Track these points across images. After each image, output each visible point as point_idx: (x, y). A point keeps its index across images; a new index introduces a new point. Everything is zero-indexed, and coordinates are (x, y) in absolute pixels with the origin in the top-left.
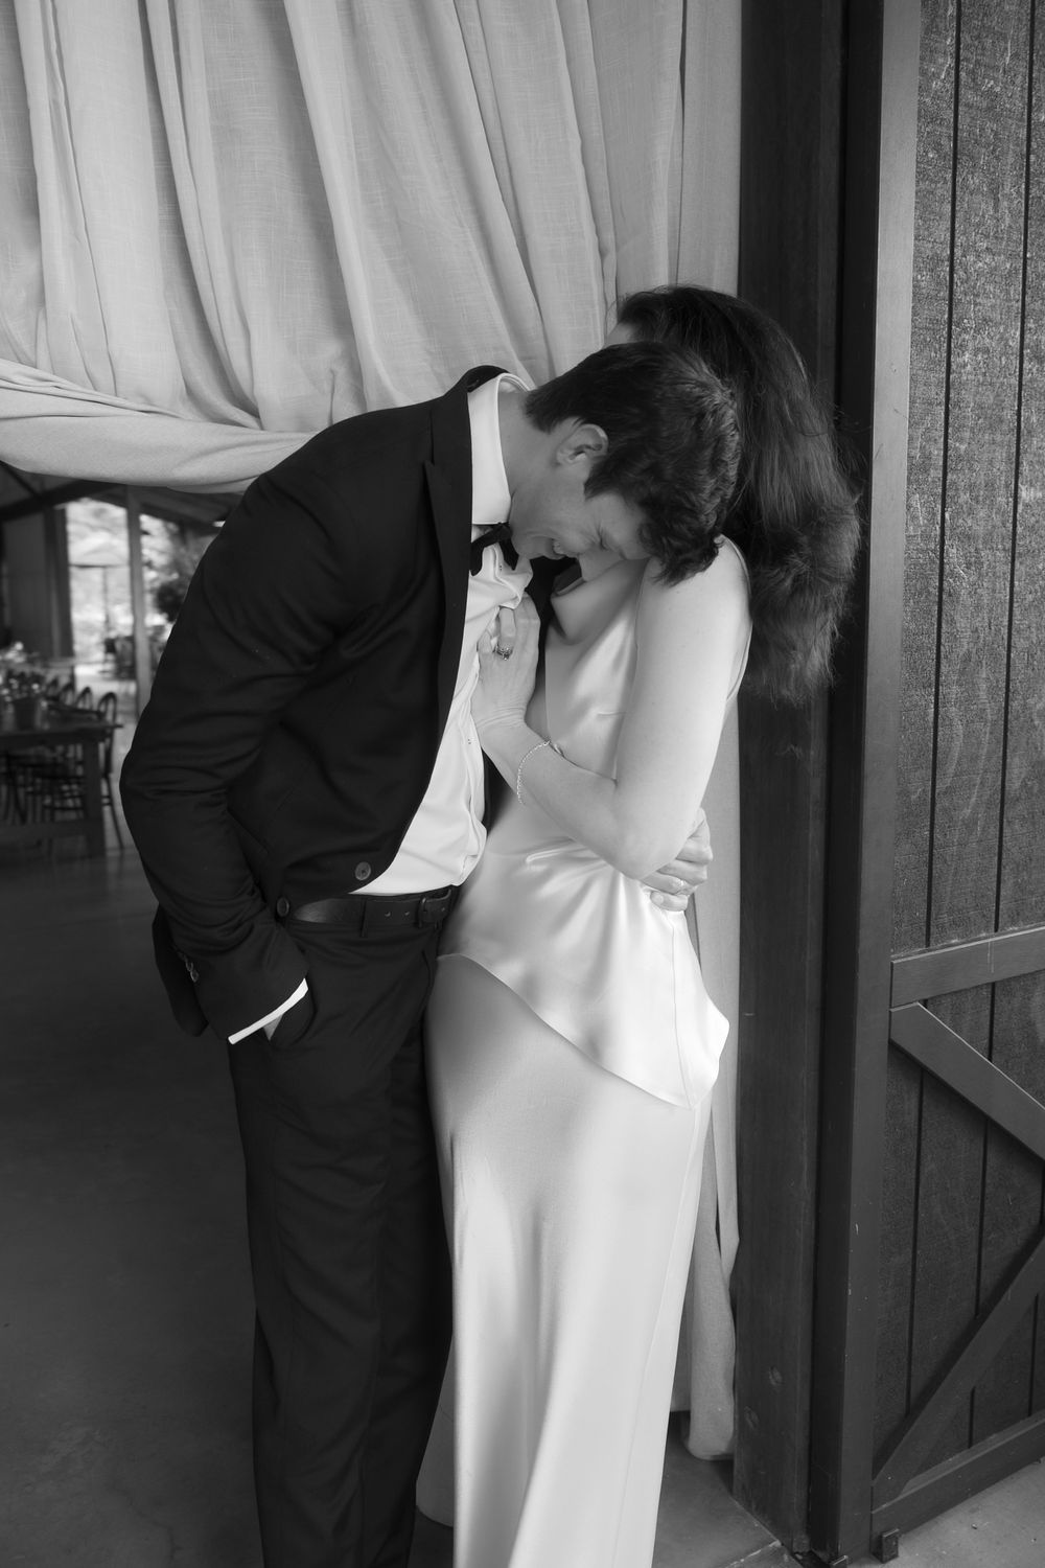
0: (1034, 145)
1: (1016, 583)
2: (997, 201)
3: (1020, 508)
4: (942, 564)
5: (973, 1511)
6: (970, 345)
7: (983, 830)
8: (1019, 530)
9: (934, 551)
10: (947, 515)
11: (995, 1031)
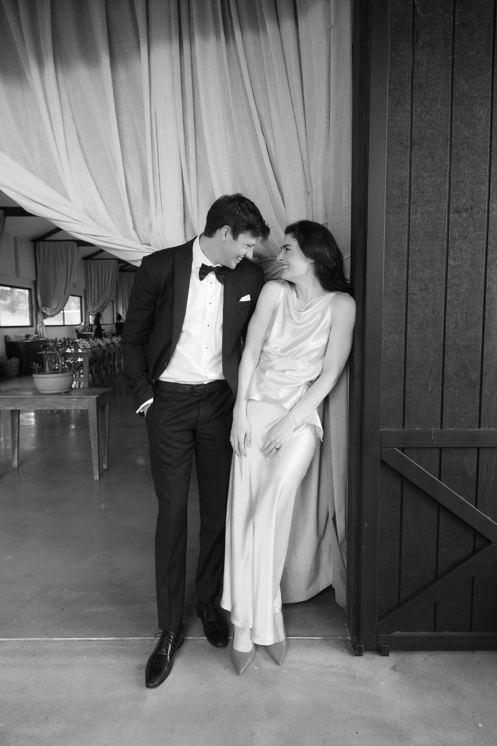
0: (454, 134)
1: (448, 297)
2: (433, 158)
3: (449, 268)
4: (407, 290)
5: (431, 655)
6: (420, 211)
7: (432, 388)
8: (449, 276)
9: (403, 285)
10: (410, 272)
11: (443, 467)
